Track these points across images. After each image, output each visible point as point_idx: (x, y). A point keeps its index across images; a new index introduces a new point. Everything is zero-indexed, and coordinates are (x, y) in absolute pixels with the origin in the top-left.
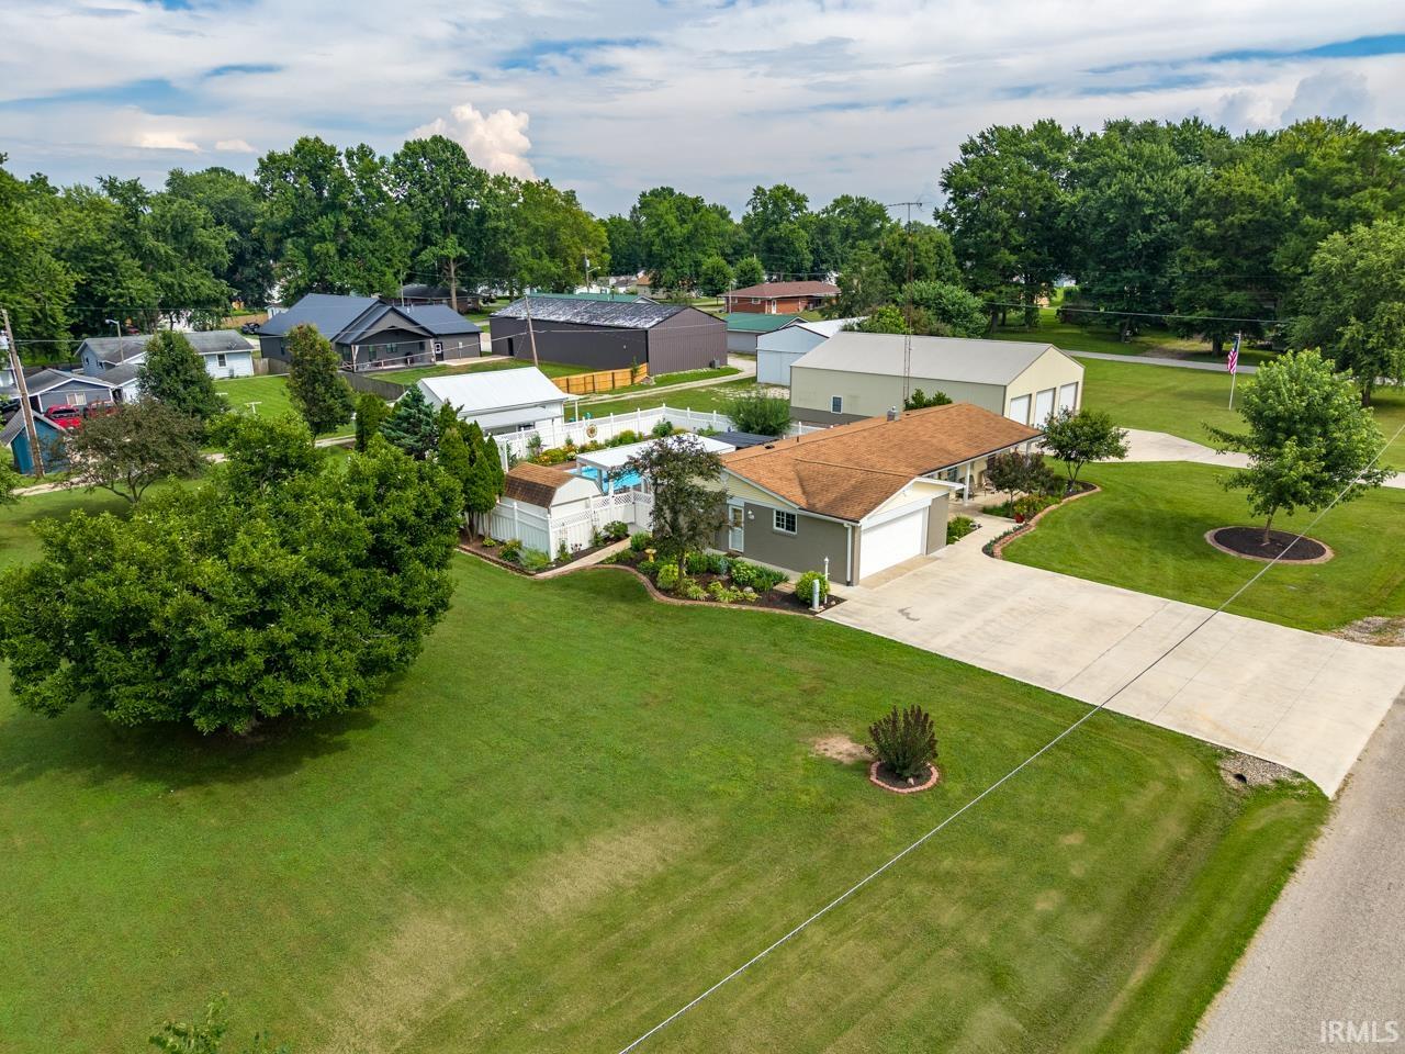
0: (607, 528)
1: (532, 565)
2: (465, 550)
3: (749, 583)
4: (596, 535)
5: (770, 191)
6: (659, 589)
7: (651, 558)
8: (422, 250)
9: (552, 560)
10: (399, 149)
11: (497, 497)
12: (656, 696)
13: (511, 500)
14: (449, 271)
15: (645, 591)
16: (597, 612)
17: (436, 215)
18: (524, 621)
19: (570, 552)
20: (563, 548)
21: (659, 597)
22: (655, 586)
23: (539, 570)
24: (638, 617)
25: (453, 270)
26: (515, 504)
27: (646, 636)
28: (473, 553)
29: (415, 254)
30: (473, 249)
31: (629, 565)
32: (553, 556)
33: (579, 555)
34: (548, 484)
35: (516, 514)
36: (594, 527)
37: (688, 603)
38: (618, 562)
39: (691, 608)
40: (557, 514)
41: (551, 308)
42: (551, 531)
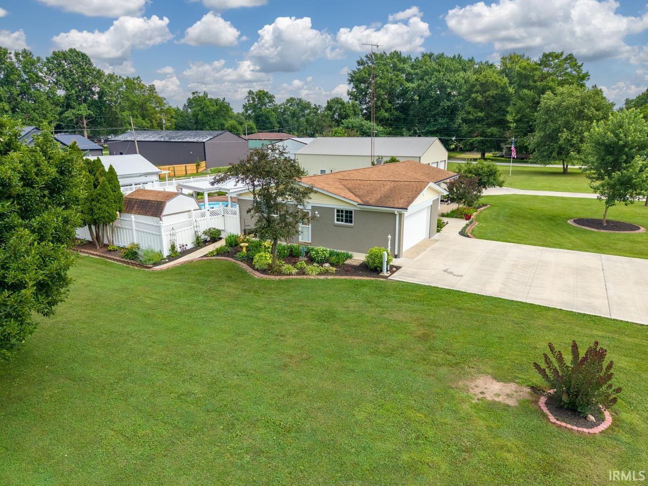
0: (205, 233)
1: (149, 260)
2: (93, 254)
3: (327, 260)
4: (198, 238)
5: (256, 92)
6: (257, 270)
7: (244, 250)
8: (65, 111)
9: (165, 257)
10: (50, 55)
11: (118, 213)
12: (291, 357)
13: (129, 215)
14: (83, 123)
15: (246, 272)
16: (210, 290)
17: (73, 92)
18: (148, 301)
19: (179, 250)
20: (173, 247)
21: (258, 275)
22: (253, 267)
23: (155, 264)
24: (246, 290)
25: (85, 124)
26: (133, 217)
27: (260, 304)
28: (100, 256)
29: (61, 114)
30: (97, 112)
31: (227, 256)
32: (166, 253)
33: (185, 252)
34: (159, 200)
35: (134, 224)
36: (196, 232)
37: (284, 278)
38: (218, 254)
39: (287, 281)
40: (166, 222)
41: (145, 135)
42: (163, 234)
